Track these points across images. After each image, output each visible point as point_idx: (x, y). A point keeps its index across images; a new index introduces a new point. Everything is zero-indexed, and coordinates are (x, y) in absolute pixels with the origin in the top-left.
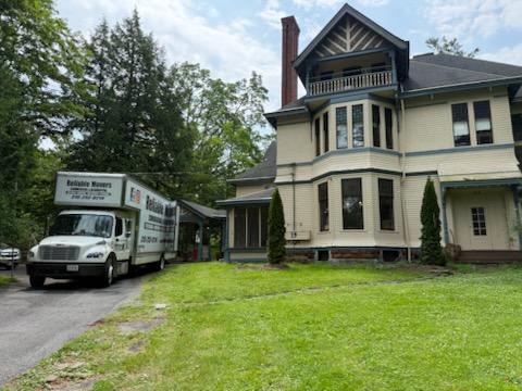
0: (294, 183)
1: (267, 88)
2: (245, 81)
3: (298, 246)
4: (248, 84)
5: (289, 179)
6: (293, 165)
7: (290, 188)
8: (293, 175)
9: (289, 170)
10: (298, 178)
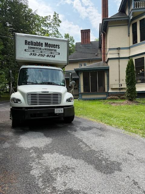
0: (119, 58)
1: (60, 20)
2: (50, 16)
3: (121, 91)
4: (52, 18)
5: (116, 56)
6: (119, 49)
7: (117, 61)
8: (119, 54)
9: (116, 51)
10: (121, 56)
